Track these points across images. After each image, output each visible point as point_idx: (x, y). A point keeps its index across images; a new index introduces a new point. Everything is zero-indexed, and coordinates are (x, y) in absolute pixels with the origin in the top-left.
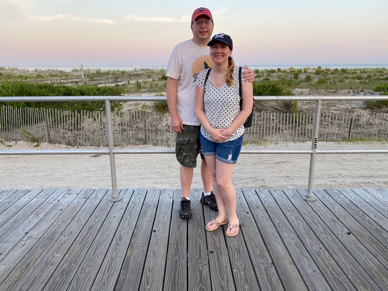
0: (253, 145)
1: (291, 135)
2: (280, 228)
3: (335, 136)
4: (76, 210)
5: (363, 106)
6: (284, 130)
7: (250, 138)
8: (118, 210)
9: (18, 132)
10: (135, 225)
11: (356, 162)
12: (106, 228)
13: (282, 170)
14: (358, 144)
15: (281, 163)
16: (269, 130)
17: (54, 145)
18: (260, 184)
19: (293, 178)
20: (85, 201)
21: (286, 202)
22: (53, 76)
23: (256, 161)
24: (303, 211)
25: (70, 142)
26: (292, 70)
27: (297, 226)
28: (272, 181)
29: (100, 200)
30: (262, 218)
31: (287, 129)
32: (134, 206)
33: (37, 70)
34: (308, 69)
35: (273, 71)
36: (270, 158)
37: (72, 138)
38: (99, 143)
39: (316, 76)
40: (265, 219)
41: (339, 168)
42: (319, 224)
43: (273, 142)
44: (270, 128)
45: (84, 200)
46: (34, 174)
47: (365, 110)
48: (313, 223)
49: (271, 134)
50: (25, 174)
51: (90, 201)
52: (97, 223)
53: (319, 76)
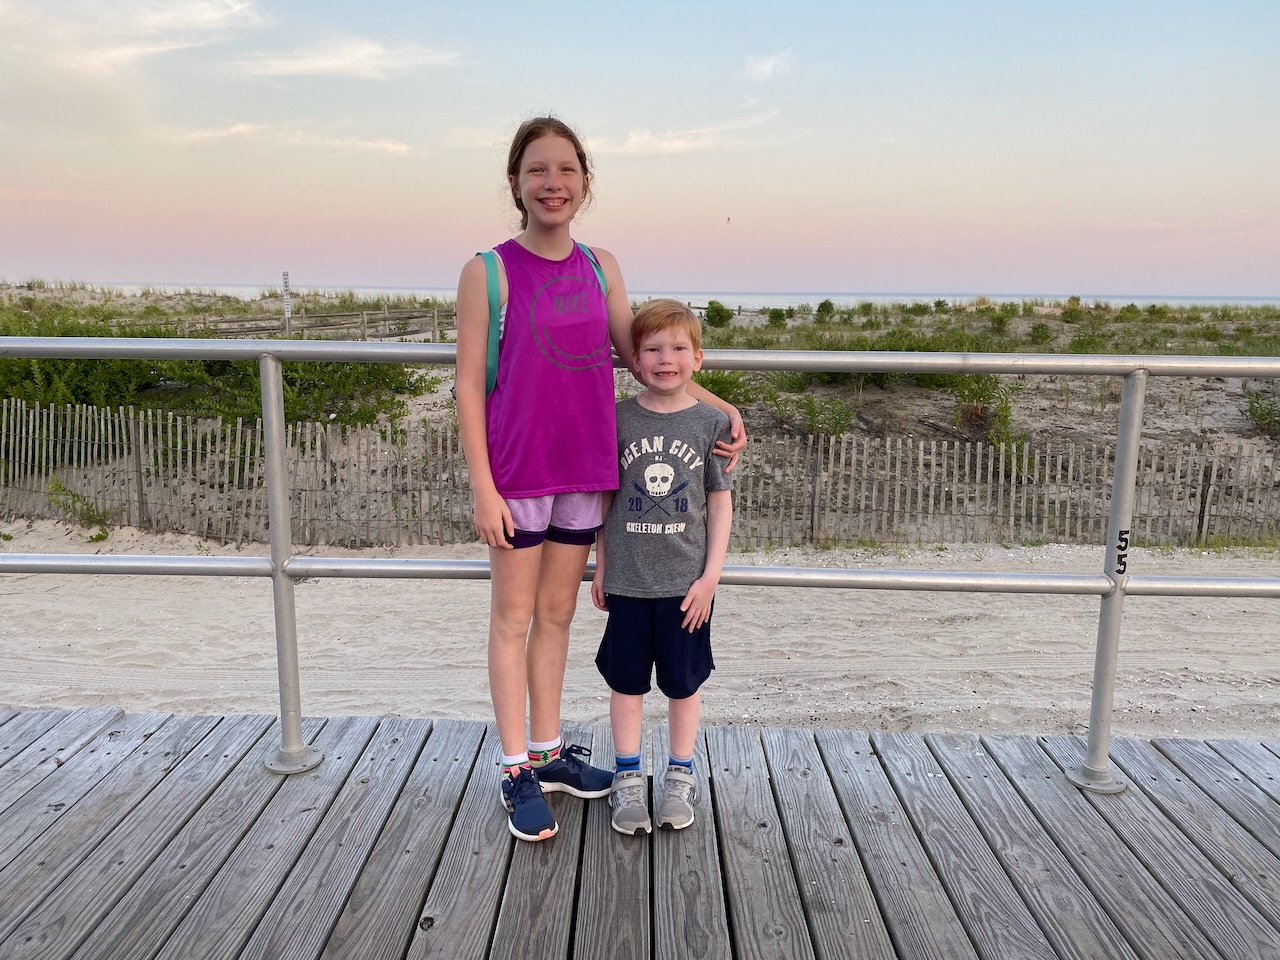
0: (854, 551)
1: (992, 522)
2: (981, 922)
3: (1148, 528)
4: (118, 808)
5: (1241, 425)
6: (966, 501)
7: (846, 525)
8: (293, 816)
9: (39, 487)
10: (347, 890)
11: (1239, 623)
12: (218, 902)
13: (966, 648)
14: (1238, 557)
15: (959, 622)
16: (914, 502)
17: (159, 536)
18: (884, 702)
19: (1008, 680)
20: (166, 767)
21: (1000, 794)
22: (197, 311)
23: (868, 612)
24: (1076, 841)
25: (213, 527)
26: (982, 307)
27: (1057, 912)
28: (928, 690)
29: (231, 764)
30: (900, 868)
31: (978, 499)
32: (362, 799)
33: (149, 293)
34: (1037, 305)
35: (920, 310)
36: (919, 600)
37: (220, 514)
38: (312, 535)
39: (1066, 326)
40: (913, 872)
41: (1179, 645)
42: (1153, 906)
43: (928, 542)
44: (915, 493)
45: (167, 763)
46: (63, 642)
47: (1249, 437)
48: (1125, 903)
49: (920, 516)
50: (32, 639)
51: (188, 767)
52: (189, 876)
53: (1077, 326)
